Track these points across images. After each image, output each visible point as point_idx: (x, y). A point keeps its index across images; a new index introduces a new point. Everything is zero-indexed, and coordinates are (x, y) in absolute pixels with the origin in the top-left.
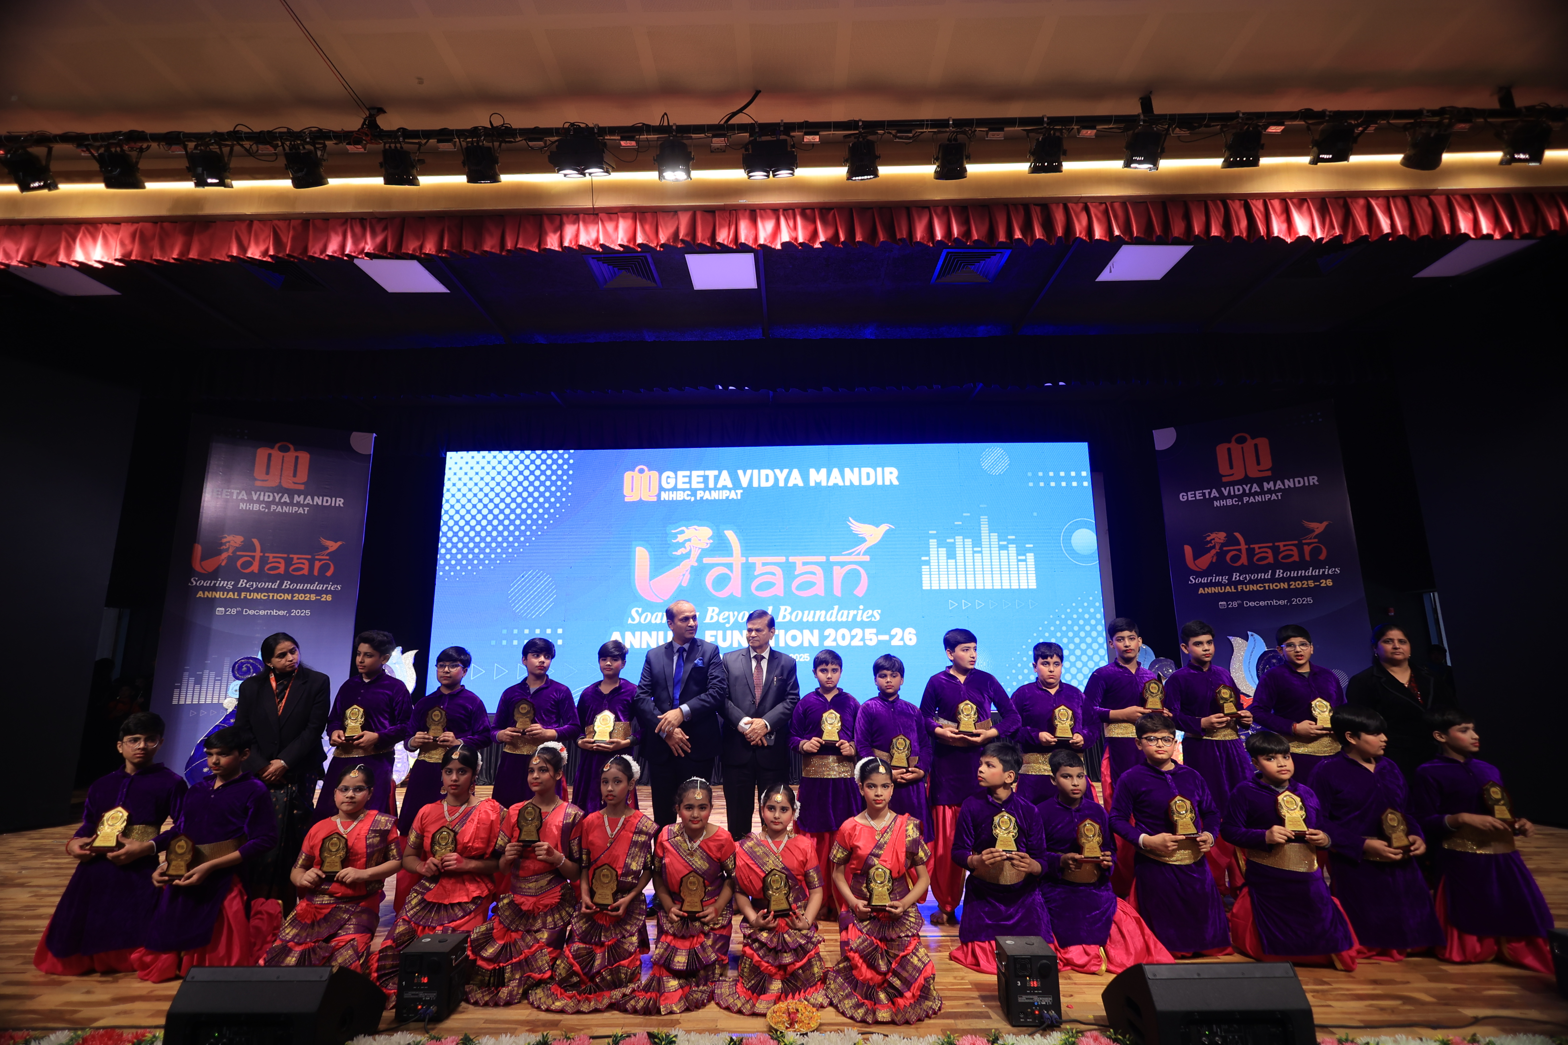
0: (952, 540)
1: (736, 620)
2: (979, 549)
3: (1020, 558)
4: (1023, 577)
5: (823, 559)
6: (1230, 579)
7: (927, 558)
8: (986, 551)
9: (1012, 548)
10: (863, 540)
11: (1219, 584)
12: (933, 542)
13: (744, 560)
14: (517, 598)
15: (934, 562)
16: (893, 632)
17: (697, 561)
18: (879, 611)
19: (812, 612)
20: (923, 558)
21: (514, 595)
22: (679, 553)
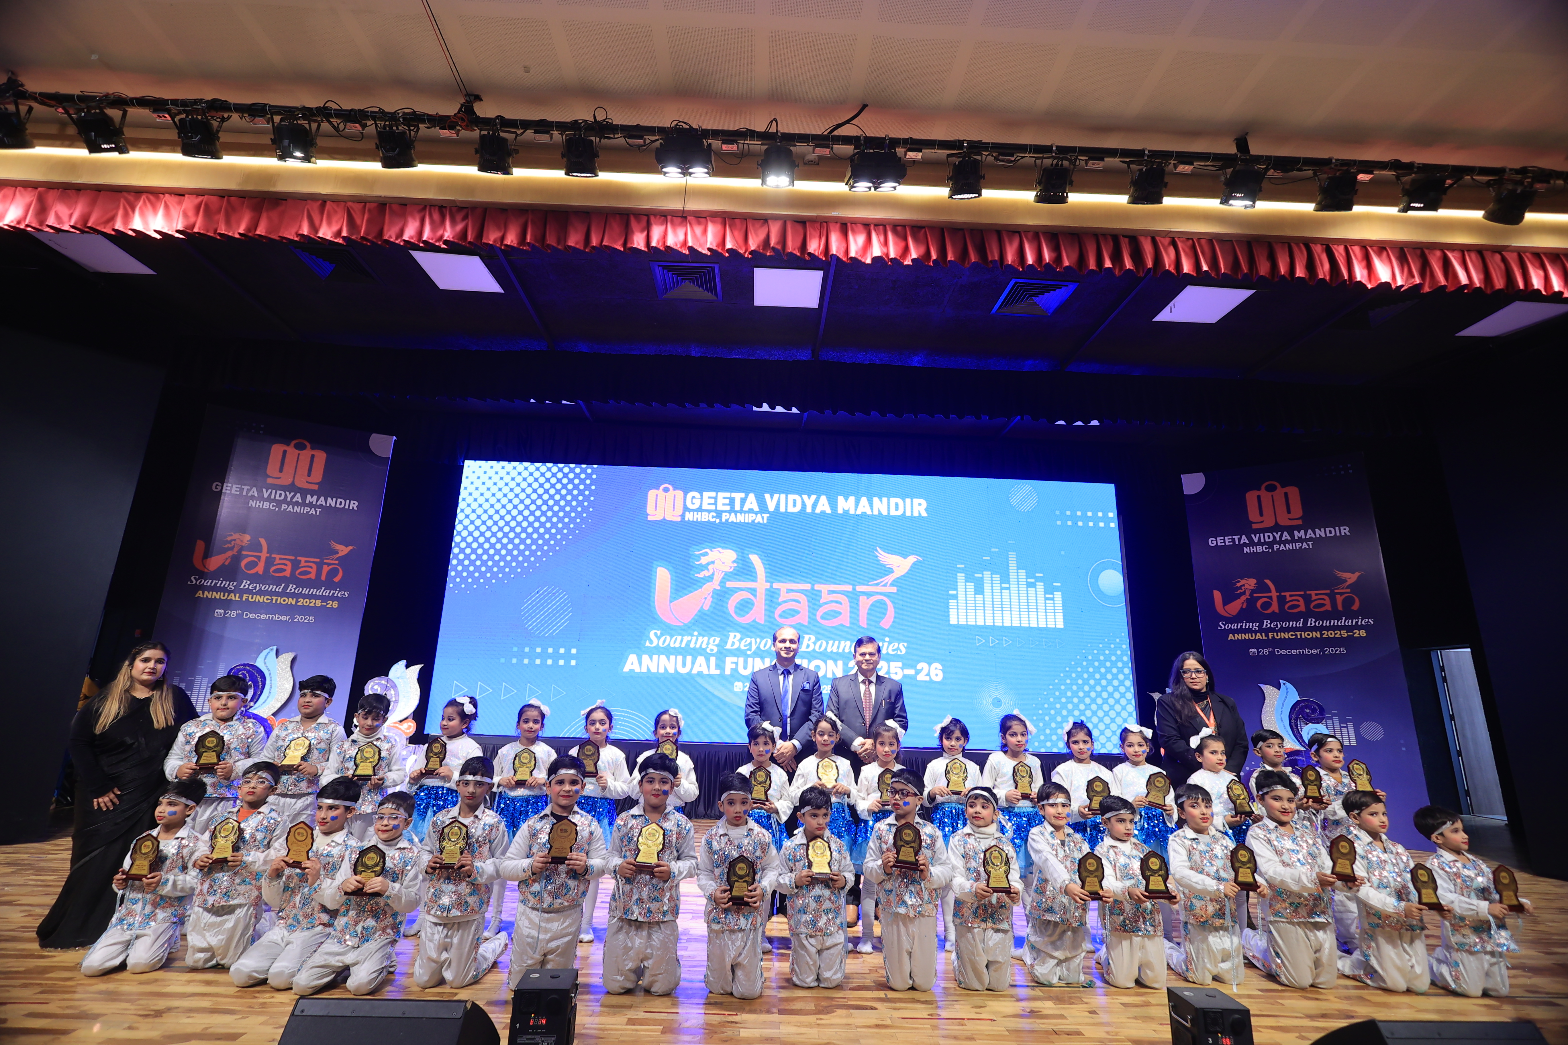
0: (980, 575)
1: (758, 647)
2: (1007, 585)
3: (1047, 596)
4: (1050, 616)
5: (849, 588)
6: (1260, 626)
7: (955, 592)
8: (1014, 588)
9: (1040, 587)
10: (891, 571)
11: (1249, 631)
12: (961, 576)
13: (768, 585)
14: (530, 615)
15: (961, 596)
16: (919, 667)
17: (719, 585)
18: (906, 644)
19: (837, 643)
20: (951, 592)
21: (528, 612)
22: (701, 575)
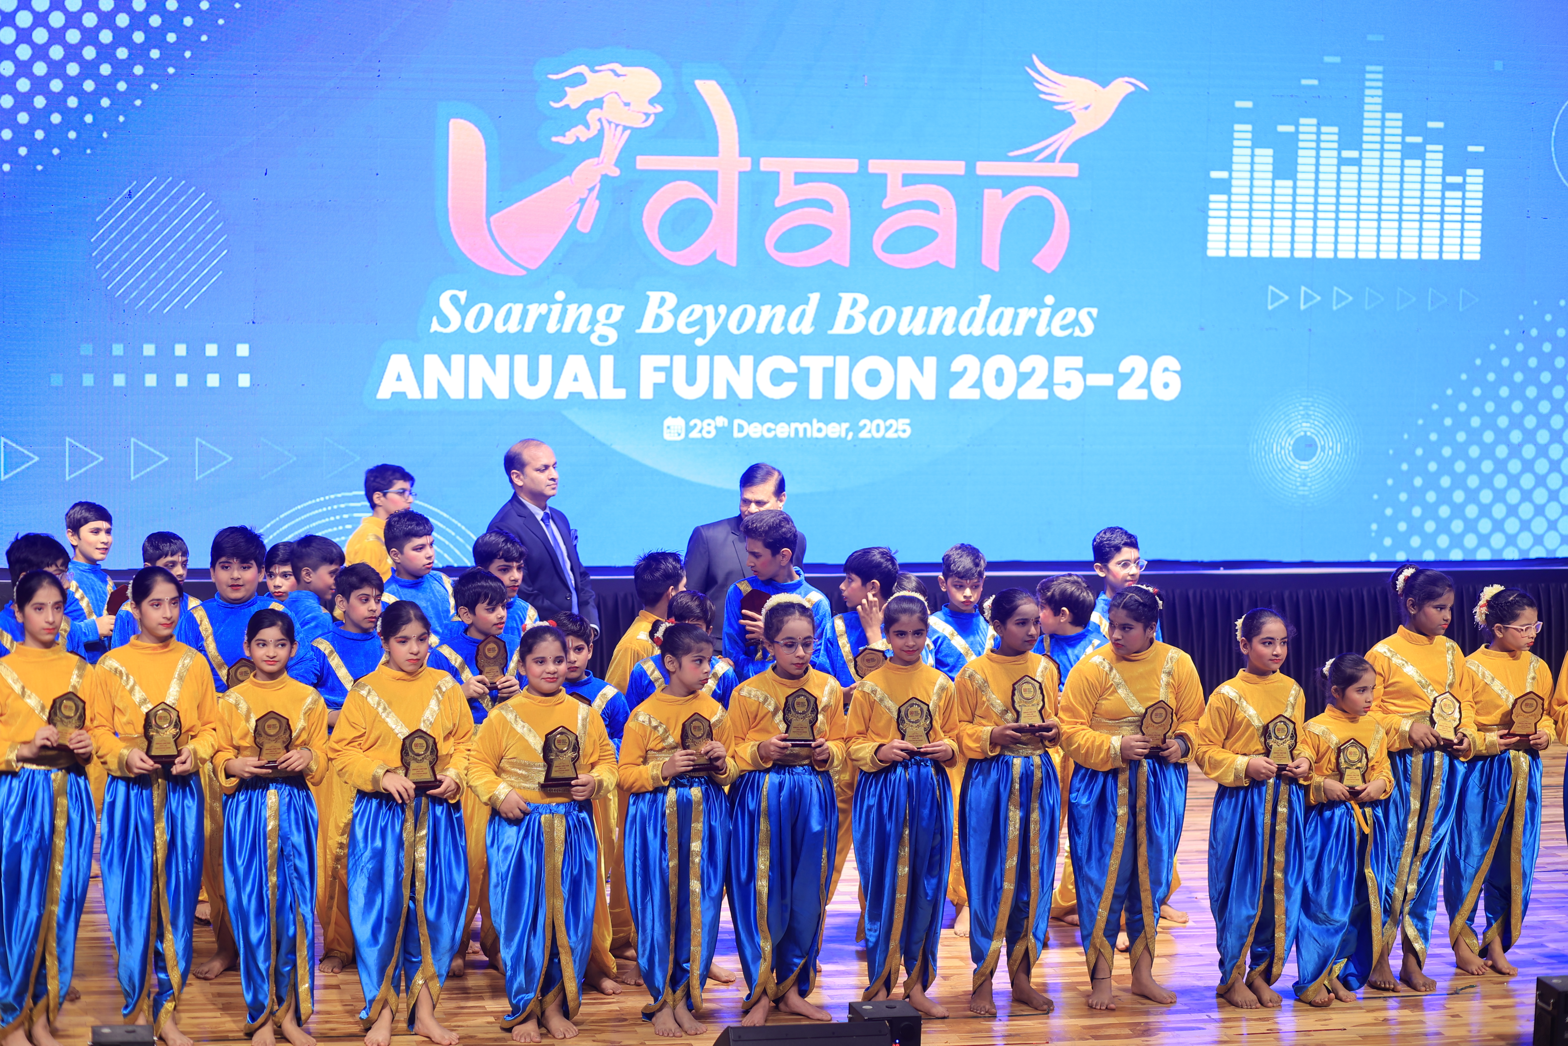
0: (1291, 129)
1: (724, 328)
2: (1354, 154)
3: (1450, 179)
4: (1452, 230)
5: (958, 168)
7: (1224, 175)
8: (1370, 159)
9: (1435, 155)
10: (1068, 120)
12: (1243, 132)
13: (746, 164)
14: (117, 256)
15: (1240, 186)
16: (1125, 367)
17: (617, 164)
18: (1094, 311)
19: (923, 311)
20: (1215, 174)
21: (107, 249)
22: (569, 139)
